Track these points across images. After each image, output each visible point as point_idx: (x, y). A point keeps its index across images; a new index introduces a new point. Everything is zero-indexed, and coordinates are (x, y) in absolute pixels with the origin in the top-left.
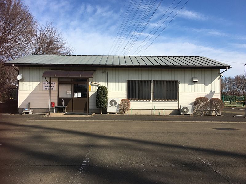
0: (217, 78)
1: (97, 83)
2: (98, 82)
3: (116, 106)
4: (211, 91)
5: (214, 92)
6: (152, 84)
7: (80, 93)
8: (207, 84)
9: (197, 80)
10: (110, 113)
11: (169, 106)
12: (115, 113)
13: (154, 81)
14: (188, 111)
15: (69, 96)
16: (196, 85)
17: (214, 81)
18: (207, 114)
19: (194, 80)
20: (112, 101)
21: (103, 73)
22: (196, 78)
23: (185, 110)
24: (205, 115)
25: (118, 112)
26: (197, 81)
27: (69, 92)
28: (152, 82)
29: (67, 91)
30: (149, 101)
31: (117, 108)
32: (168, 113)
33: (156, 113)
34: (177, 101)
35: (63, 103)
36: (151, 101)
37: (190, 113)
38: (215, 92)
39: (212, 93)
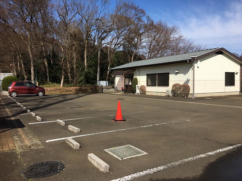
0: (191, 69)
3: (139, 89)
4: (188, 79)
8: (185, 74)
12: (138, 93)
13: (158, 74)
16: (179, 75)
17: (189, 71)
19: (176, 72)
20: (138, 86)
23: (168, 93)
30: (156, 87)
37: (170, 95)
39: (188, 81)
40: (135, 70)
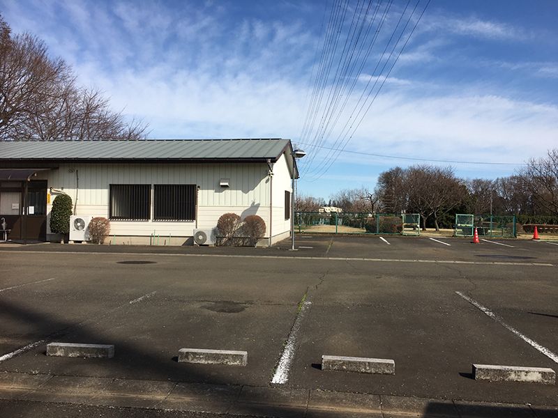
0: (264, 180)
1: (60, 190)
2: (62, 188)
3: (85, 229)
4: (254, 203)
5: (258, 206)
6: (152, 191)
7: (33, 207)
8: (246, 191)
9: (227, 184)
10: (75, 242)
11: (178, 230)
12: (80, 242)
13: (155, 185)
14: (205, 239)
15: (17, 213)
16: (227, 192)
17: (259, 186)
18: (248, 244)
19: (221, 184)
20: (77, 221)
21: (71, 171)
22: (225, 180)
23: (201, 237)
24: (243, 246)
25: (88, 240)
26: (227, 186)
27: (16, 206)
28: (153, 187)
29: (13, 205)
30: (148, 221)
31: (86, 233)
32: (181, 242)
33: (160, 242)
34: (195, 221)
35: (4, 224)
36: (150, 221)
37: (208, 242)
38: (259, 204)
39: (255, 207)
40: (58, 168)
